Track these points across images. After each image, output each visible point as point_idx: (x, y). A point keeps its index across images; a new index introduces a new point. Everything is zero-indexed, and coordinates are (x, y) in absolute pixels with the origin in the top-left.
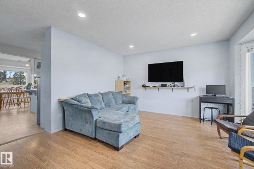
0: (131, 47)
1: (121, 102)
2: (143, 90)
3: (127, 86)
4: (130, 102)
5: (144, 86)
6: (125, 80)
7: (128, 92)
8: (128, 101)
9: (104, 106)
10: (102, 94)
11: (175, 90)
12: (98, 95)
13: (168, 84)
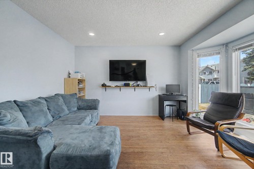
0: (92, 34)
1: (76, 109)
2: (102, 90)
3: (81, 86)
4: (90, 107)
5: (104, 85)
6: (79, 78)
7: (82, 94)
8: (88, 106)
9: (51, 119)
10: (46, 99)
11: (138, 90)
12: (39, 102)
13: (131, 83)
